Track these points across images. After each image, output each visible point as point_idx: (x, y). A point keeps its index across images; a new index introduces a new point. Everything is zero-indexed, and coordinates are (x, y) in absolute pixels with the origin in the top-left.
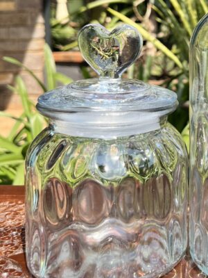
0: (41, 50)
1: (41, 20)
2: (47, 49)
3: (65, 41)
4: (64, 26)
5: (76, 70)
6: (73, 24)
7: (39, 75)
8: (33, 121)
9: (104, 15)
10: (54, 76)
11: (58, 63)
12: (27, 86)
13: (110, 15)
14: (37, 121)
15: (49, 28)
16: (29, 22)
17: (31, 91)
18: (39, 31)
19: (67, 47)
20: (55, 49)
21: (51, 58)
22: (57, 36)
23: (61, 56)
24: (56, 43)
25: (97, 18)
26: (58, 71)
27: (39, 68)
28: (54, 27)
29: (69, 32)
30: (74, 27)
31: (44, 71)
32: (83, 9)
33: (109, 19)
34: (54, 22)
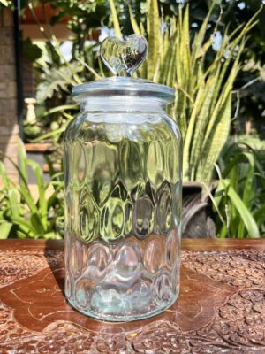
0: (16, 142)
2: (21, 142)
3: (33, 137)
4: (32, 125)
5: (41, 157)
6: (39, 124)
7: (15, 160)
8: (10, 192)
9: (61, 118)
10: (25, 161)
11: (28, 152)
12: (6, 168)
13: (65, 118)
14: (13, 194)
15: (22, 127)
16: (8, 123)
17: (9, 171)
18: (16, 129)
19: (35, 140)
20: (26, 142)
21: (23, 148)
22: (28, 132)
23: (31, 147)
24: (27, 138)
25: (56, 120)
26: (28, 158)
27: (15, 155)
28: (26, 126)
29: (36, 129)
30: (40, 127)
31: (19, 158)
32: (46, 114)
33: (64, 121)
34: (25, 123)
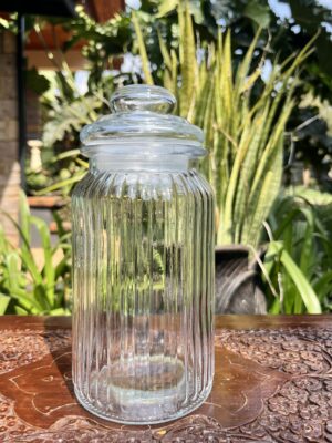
0: (17, 195)
1: (16, 167)
2: (22, 194)
3: (38, 188)
4: (37, 174)
5: (47, 214)
6: (45, 172)
7: (15, 218)
8: (9, 258)
9: (73, 164)
10: (28, 218)
11: (32, 207)
13: (78, 165)
14: (12, 259)
15: (24, 175)
16: (6, 170)
17: (7, 231)
18: (15, 178)
19: (41, 192)
20: (29, 195)
21: (26, 202)
22: (32, 183)
23: (35, 201)
24: (30, 189)
25: (67, 167)
26: (32, 214)
27: (15, 211)
28: (29, 175)
29: (42, 179)
30: (47, 176)
31: (20, 214)
32: (54, 159)
33: (77, 169)
34: (28, 171)
